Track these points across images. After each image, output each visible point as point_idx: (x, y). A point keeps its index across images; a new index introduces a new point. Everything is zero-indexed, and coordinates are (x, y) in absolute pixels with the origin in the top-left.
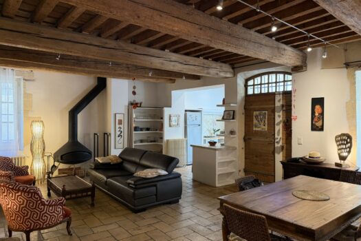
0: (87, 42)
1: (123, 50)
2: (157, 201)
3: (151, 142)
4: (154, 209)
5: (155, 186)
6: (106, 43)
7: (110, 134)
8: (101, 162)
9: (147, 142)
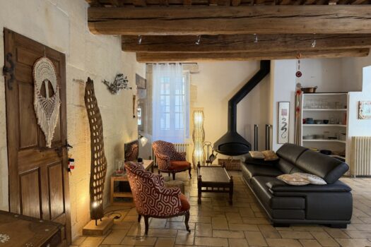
0: (215, 15)
1: (260, 16)
2: (306, 218)
3: (330, 138)
4: (302, 228)
5: (304, 197)
6: (238, 12)
7: (272, 126)
8: (252, 156)
9: (323, 137)
